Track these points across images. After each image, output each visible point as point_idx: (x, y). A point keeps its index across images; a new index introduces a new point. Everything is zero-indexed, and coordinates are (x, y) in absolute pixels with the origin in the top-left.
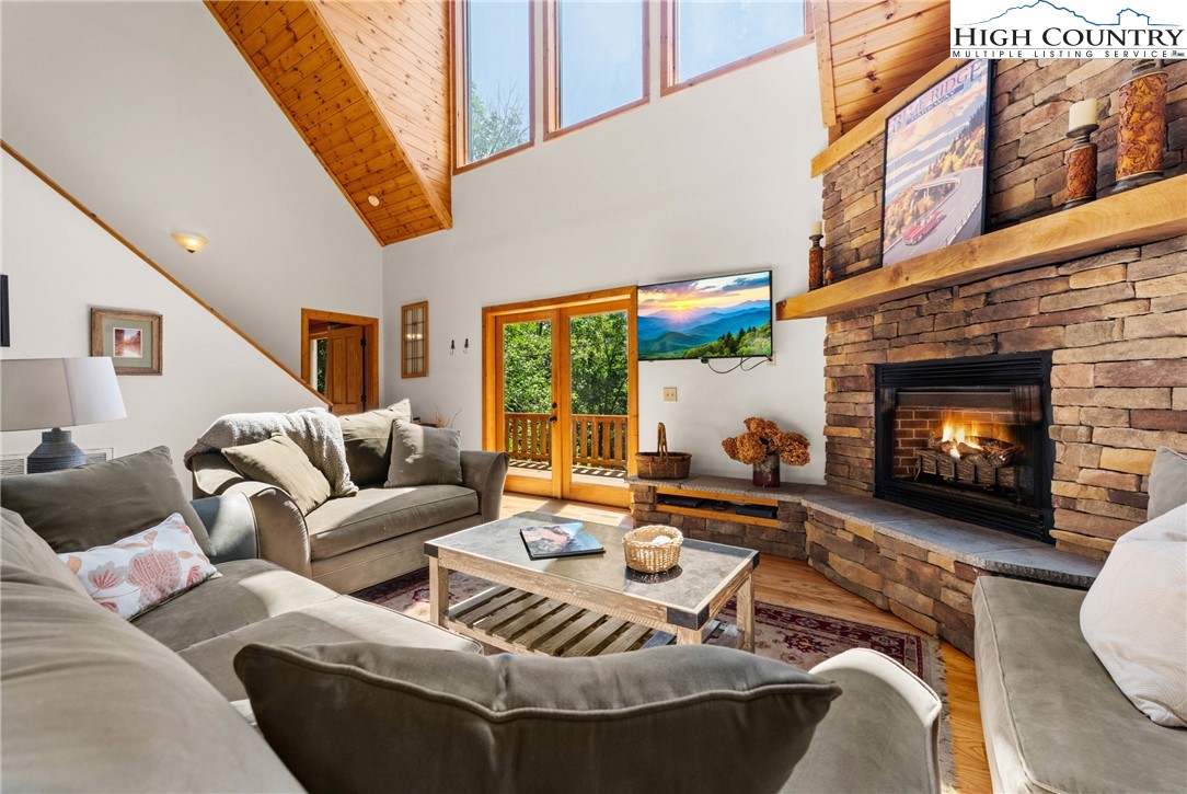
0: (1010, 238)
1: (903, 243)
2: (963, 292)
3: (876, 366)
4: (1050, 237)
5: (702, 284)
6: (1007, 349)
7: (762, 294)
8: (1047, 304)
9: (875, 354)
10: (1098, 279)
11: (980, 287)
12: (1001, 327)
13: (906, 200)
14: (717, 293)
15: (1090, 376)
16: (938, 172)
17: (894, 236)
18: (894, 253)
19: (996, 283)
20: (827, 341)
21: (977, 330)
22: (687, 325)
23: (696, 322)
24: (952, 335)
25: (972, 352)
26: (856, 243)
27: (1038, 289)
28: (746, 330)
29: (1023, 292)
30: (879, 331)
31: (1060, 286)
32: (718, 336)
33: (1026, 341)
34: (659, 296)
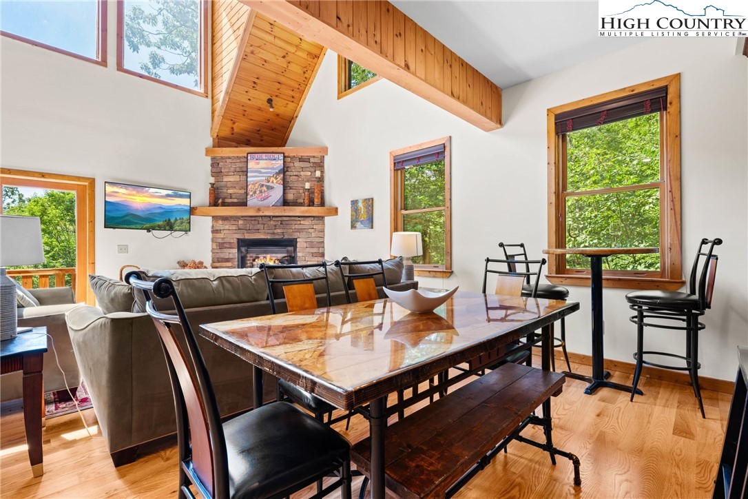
0: (295, 209)
1: (256, 200)
2: (274, 219)
3: (238, 239)
4: (303, 212)
5: (152, 190)
6: (286, 237)
7: (185, 202)
8: (297, 227)
9: (239, 235)
10: (307, 222)
11: (280, 219)
12: (285, 231)
13: (257, 185)
14: (162, 197)
15: (305, 245)
16: (269, 182)
17: (252, 195)
18: (252, 201)
19: (285, 219)
20: (213, 227)
21: (279, 231)
22: (143, 211)
23: (149, 210)
24: (271, 231)
25: (277, 237)
26: (230, 191)
27: (295, 222)
28: (178, 218)
29: (291, 222)
30: (241, 227)
31: (299, 223)
32: (163, 220)
33: (291, 235)
34: (122, 191)
